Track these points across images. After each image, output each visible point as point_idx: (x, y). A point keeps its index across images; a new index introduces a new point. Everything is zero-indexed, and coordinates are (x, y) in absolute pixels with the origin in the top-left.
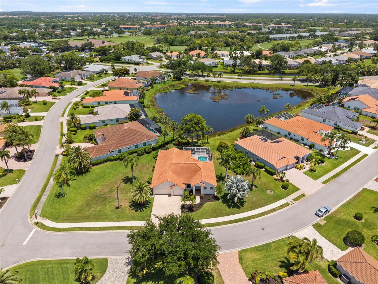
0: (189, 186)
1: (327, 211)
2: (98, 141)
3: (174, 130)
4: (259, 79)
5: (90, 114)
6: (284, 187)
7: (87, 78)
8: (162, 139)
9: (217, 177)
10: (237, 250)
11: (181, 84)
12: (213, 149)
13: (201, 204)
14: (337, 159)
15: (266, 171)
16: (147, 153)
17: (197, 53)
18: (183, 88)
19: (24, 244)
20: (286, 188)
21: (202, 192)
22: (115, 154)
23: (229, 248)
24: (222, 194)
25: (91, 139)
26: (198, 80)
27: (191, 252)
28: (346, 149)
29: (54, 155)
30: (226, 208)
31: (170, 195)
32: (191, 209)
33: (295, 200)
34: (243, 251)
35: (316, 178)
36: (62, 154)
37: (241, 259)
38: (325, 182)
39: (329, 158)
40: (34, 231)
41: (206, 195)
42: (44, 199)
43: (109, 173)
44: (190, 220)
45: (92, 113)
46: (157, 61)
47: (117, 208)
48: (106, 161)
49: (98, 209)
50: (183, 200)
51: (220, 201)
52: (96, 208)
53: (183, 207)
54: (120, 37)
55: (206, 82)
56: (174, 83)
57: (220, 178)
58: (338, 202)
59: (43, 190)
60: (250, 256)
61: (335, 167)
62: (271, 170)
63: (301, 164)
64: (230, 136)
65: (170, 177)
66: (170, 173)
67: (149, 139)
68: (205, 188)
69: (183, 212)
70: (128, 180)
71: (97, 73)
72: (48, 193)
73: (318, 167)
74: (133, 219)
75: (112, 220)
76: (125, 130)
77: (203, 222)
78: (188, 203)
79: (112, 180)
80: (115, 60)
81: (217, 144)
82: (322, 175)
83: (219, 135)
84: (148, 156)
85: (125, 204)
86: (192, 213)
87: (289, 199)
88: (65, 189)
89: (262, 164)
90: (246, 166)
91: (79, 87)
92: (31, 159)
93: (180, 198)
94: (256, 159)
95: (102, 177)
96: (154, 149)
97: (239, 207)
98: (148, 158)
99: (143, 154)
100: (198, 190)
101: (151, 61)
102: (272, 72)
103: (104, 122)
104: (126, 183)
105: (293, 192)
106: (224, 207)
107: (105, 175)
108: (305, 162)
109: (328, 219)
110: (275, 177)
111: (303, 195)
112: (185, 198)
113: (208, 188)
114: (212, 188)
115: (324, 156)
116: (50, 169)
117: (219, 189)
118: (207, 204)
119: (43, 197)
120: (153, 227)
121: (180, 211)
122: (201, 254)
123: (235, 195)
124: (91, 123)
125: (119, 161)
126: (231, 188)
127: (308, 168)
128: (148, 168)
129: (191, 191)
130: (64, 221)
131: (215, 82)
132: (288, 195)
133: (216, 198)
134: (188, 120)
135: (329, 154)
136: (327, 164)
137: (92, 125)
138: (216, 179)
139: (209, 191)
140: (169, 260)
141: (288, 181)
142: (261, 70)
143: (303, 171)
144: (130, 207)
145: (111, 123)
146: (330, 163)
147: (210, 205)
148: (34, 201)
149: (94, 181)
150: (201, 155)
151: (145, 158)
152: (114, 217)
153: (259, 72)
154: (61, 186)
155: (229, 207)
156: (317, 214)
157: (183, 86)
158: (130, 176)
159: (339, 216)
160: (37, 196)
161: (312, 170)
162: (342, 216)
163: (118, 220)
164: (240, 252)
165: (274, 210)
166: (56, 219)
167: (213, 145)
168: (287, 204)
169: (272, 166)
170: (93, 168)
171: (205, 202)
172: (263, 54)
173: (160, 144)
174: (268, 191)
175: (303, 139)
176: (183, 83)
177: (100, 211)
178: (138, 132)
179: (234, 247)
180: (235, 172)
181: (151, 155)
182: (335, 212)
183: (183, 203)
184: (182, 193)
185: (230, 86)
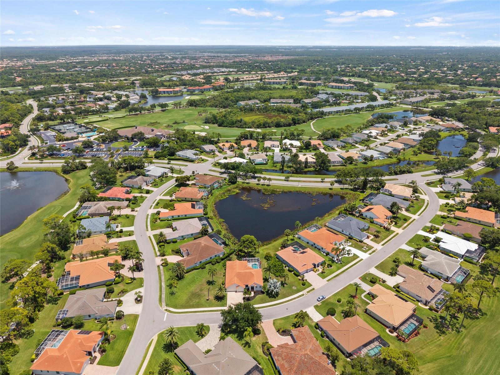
0: (247, 286)
1: (323, 298)
2: (184, 255)
3: (235, 244)
4: (304, 181)
5: (168, 227)
6: (303, 285)
7: (151, 184)
8: (227, 251)
9: (264, 279)
10: (272, 320)
11: (235, 188)
12: (262, 258)
13: (254, 297)
14: (341, 263)
15: (294, 274)
16: (218, 263)
17: (249, 143)
18: (237, 193)
19: (165, 320)
20: (304, 285)
21: (255, 289)
22: (198, 265)
23: (269, 319)
24: (267, 290)
25: (178, 252)
26: (250, 183)
27: (250, 318)
28: (350, 256)
29: (157, 267)
30: (268, 298)
31: (236, 292)
32: (248, 299)
33: (308, 292)
34: (276, 320)
35: (324, 277)
36: (162, 265)
37: (274, 323)
38: (328, 281)
39: (337, 263)
40: (166, 314)
41: (257, 291)
42: (163, 296)
43: (197, 278)
44: (249, 305)
45: (170, 226)
46: (210, 155)
47: (208, 300)
48: (193, 270)
49: (197, 301)
50: (244, 294)
51: (265, 294)
52: (195, 301)
53: (244, 298)
54: (163, 111)
55: (257, 186)
56: (229, 188)
57: (266, 280)
58: (332, 293)
59: (161, 291)
60: (279, 322)
61: (339, 269)
62: (297, 273)
63: (317, 268)
64: (274, 246)
65: (236, 281)
66: (236, 278)
67: (218, 252)
68: (256, 287)
69: (244, 301)
70: (210, 283)
71: (159, 177)
72: (164, 292)
73: (327, 270)
74: (218, 306)
75: (206, 307)
76: (202, 246)
77: (255, 306)
78: (247, 296)
79: (200, 283)
80: (169, 155)
81: (265, 253)
82: (329, 275)
83: (267, 245)
84: (219, 265)
85: (212, 298)
86: (249, 302)
87: (304, 292)
88: (174, 290)
89: (292, 269)
90: (281, 271)
91: (148, 195)
92: (142, 269)
93: (242, 293)
94: (289, 265)
95: (193, 281)
96: (222, 259)
97: (275, 298)
98: (220, 266)
99: (216, 264)
100: (252, 288)
101: (205, 155)
102: (317, 169)
103: (182, 237)
104: (209, 285)
105: (308, 287)
106: (267, 297)
107: (194, 280)
108: (320, 266)
109: (323, 303)
110: (299, 277)
111: (313, 289)
112: (245, 293)
113: (258, 287)
114: (260, 287)
115: (333, 261)
116: (158, 276)
117: (264, 287)
118: (257, 296)
119: (162, 295)
120: (232, 308)
121: (243, 301)
122: (255, 319)
123: (273, 291)
124: (174, 239)
125: (201, 269)
126: (270, 287)
127: (321, 270)
128: (221, 274)
129: (248, 289)
130: (180, 308)
131: (265, 185)
132: (305, 289)
133: (263, 293)
134: (245, 240)
135: (337, 260)
136: (334, 267)
137: (175, 240)
138: (263, 281)
139: (259, 289)
140: (241, 321)
141: (306, 280)
142: (307, 168)
143: (318, 273)
144: (215, 299)
145: (187, 237)
146: (336, 266)
147: (259, 297)
148: (158, 298)
149: (189, 284)
150: (254, 263)
151: (218, 267)
152: (207, 305)
153: (306, 170)
154: (170, 288)
155: (270, 297)
156: (318, 300)
157: (238, 191)
158: (211, 280)
159: (330, 300)
160: (159, 295)
161: (322, 273)
162: (332, 301)
163: (209, 306)
164: (274, 320)
165: (295, 298)
166: (175, 307)
167: (262, 254)
168: (303, 295)
169: (297, 271)
170: (186, 275)
171: (257, 295)
172: (312, 144)
173: (226, 255)
174: (293, 287)
175: (322, 249)
176: (237, 187)
177: (198, 302)
178: (211, 247)
179: (271, 318)
180: (275, 275)
181: (221, 264)
182: (328, 298)
183: (244, 296)
184: (243, 290)
185: (278, 190)
